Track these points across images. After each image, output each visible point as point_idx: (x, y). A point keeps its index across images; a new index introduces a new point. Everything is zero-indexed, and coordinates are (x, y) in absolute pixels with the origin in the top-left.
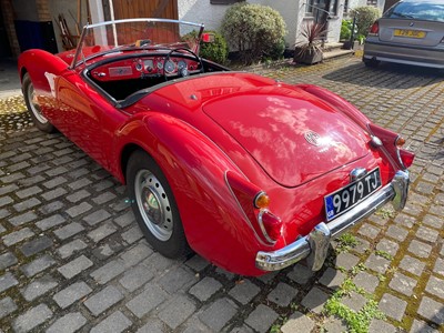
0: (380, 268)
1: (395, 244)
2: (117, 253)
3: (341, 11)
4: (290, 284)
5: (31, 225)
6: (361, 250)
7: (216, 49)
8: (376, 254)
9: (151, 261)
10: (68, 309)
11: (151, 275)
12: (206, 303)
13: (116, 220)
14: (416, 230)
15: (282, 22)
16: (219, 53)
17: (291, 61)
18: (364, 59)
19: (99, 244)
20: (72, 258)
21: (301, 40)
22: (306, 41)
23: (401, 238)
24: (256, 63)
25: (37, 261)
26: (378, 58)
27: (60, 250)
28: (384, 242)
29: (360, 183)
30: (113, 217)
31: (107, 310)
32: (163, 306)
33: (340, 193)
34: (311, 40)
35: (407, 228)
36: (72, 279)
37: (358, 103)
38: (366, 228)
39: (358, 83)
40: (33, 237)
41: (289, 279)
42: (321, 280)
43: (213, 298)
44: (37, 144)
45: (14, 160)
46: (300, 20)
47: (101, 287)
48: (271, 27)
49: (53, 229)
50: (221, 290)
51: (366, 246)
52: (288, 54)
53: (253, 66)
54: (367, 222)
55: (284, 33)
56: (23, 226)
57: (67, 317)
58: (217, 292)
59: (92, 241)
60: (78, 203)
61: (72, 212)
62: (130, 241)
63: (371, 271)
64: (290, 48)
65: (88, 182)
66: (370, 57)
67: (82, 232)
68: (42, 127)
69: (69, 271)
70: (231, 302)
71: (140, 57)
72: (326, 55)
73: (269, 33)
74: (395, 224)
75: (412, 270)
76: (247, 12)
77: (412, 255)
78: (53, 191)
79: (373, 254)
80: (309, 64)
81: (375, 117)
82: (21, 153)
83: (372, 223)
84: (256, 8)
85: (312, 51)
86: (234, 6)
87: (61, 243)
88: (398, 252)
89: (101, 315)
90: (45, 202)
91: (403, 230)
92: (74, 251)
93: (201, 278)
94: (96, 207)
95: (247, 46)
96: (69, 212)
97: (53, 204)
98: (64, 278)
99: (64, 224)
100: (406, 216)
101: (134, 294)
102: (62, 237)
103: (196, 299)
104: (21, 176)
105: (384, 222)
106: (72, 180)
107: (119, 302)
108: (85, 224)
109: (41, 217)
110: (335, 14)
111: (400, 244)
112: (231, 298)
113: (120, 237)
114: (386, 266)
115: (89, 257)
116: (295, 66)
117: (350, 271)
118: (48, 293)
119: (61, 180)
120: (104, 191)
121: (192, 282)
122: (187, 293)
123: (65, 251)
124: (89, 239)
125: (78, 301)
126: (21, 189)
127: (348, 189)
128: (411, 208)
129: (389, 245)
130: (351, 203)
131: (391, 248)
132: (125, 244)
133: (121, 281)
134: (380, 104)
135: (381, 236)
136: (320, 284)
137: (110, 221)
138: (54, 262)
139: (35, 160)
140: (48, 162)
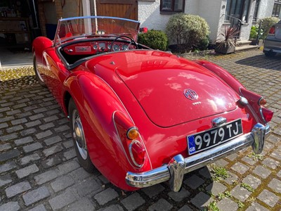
0: (242, 197)
1: (258, 180)
2: (57, 165)
3: (251, 20)
4: (169, 201)
5: (12, 142)
6: (229, 181)
7: (160, 42)
8: (241, 186)
9: (77, 173)
10: (12, 199)
11: (73, 182)
12: (104, 206)
13: (64, 144)
14: (278, 171)
15: (206, 25)
16: (162, 44)
17: (213, 51)
18: (264, 51)
19: (47, 158)
20: (27, 165)
21: (220, 38)
22: (224, 38)
23: (265, 176)
24: (188, 52)
25: (6, 165)
26: (274, 51)
27: (23, 159)
28: (250, 178)
29: (222, 129)
30: (63, 141)
31: (36, 203)
32: (73, 205)
33: (202, 135)
34: (227, 38)
35: (271, 169)
36: (22, 179)
37: (254, 79)
38: (238, 165)
39: (257, 66)
40: (10, 149)
41: (168, 197)
42: (193, 201)
43: (109, 204)
44: (36, 93)
45: (19, 102)
46: (220, 24)
47: (38, 186)
48: (199, 29)
49: (24, 145)
50: (116, 199)
51: (235, 179)
52: (211, 47)
53: (186, 53)
54: (240, 161)
55: (208, 32)
56: (7, 142)
57: (9, 204)
58: (113, 200)
59: (44, 155)
60: (45, 131)
61: (39, 136)
62: (68, 158)
63: (234, 199)
64: (213, 43)
65: (56, 118)
66: (268, 50)
67: (40, 149)
68: (42, 84)
69: (22, 173)
70: (121, 208)
71: (97, 41)
72: (237, 48)
73: (197, 33)
74: (262, 165)
75: (267, 202)
76: (183, 19)
77: (270, 190)
78: (33, 122)
79: (239, 185)
80: (225, 54)
81: (264, 89)
82: (24, 98)
83: (244, 163)
84: (189, 16)
85: (227, 45)
86: (175, 15)
87: (25, 154)
88: (260, 186)
89: (30, 205)
90: (26, 128)
91: (267, 170)
92: (31, 161)
93: (106, 188)
94: (55, 134)
95: (182, 41)
96: (37, 135)
97: (30, 130)
98: (17, 177)
99: (31, 143)
100: (272, 160)
101: (57, 193)
102: (26, 151)
103: (97, 203)
104: (19, 111)
105: (253, 163)
106: (47, 116)
107: (45, 198)
108: (44, 144)
109: (20, 137)
110: (247, 22)
111: (263, 180)
112: (122, 205)
113: (63, 154)
114: (247, 196)
115: (38, 166)
116: (215, 55)
117: (217, 197)
118: (4, 186)
119: (41, 116)
120: (64, 124)
121: (98, 191)
122: (93, 197)
123: (25, 160)
124: (43, 153)
125: (19, 194)
126: (16, 119)
127: (209, 132)
128: (278, 154)
129: (253, 180)
130: (211, 144)
131: (253, 182)
132: (64, 159)
133: (52, 184)
134: (270, 81)
135: (248, 173)
136: (191, 204)
137: (60, 144)
138: (15, 167)
139: (30, 103)
140: (37, 104)
